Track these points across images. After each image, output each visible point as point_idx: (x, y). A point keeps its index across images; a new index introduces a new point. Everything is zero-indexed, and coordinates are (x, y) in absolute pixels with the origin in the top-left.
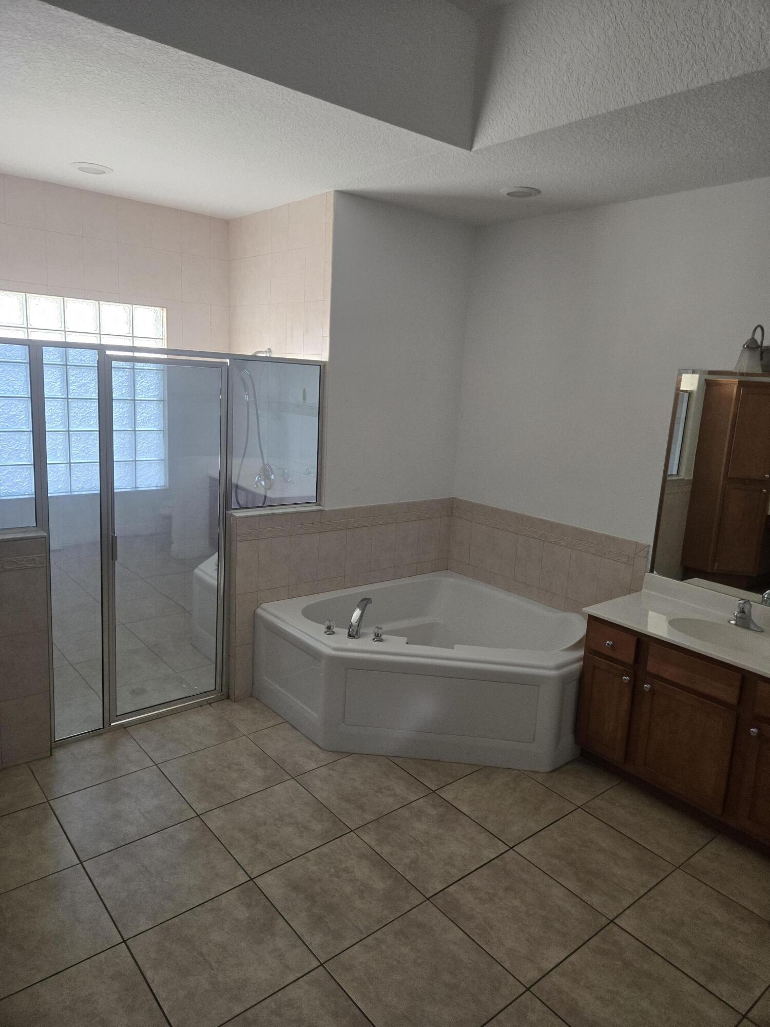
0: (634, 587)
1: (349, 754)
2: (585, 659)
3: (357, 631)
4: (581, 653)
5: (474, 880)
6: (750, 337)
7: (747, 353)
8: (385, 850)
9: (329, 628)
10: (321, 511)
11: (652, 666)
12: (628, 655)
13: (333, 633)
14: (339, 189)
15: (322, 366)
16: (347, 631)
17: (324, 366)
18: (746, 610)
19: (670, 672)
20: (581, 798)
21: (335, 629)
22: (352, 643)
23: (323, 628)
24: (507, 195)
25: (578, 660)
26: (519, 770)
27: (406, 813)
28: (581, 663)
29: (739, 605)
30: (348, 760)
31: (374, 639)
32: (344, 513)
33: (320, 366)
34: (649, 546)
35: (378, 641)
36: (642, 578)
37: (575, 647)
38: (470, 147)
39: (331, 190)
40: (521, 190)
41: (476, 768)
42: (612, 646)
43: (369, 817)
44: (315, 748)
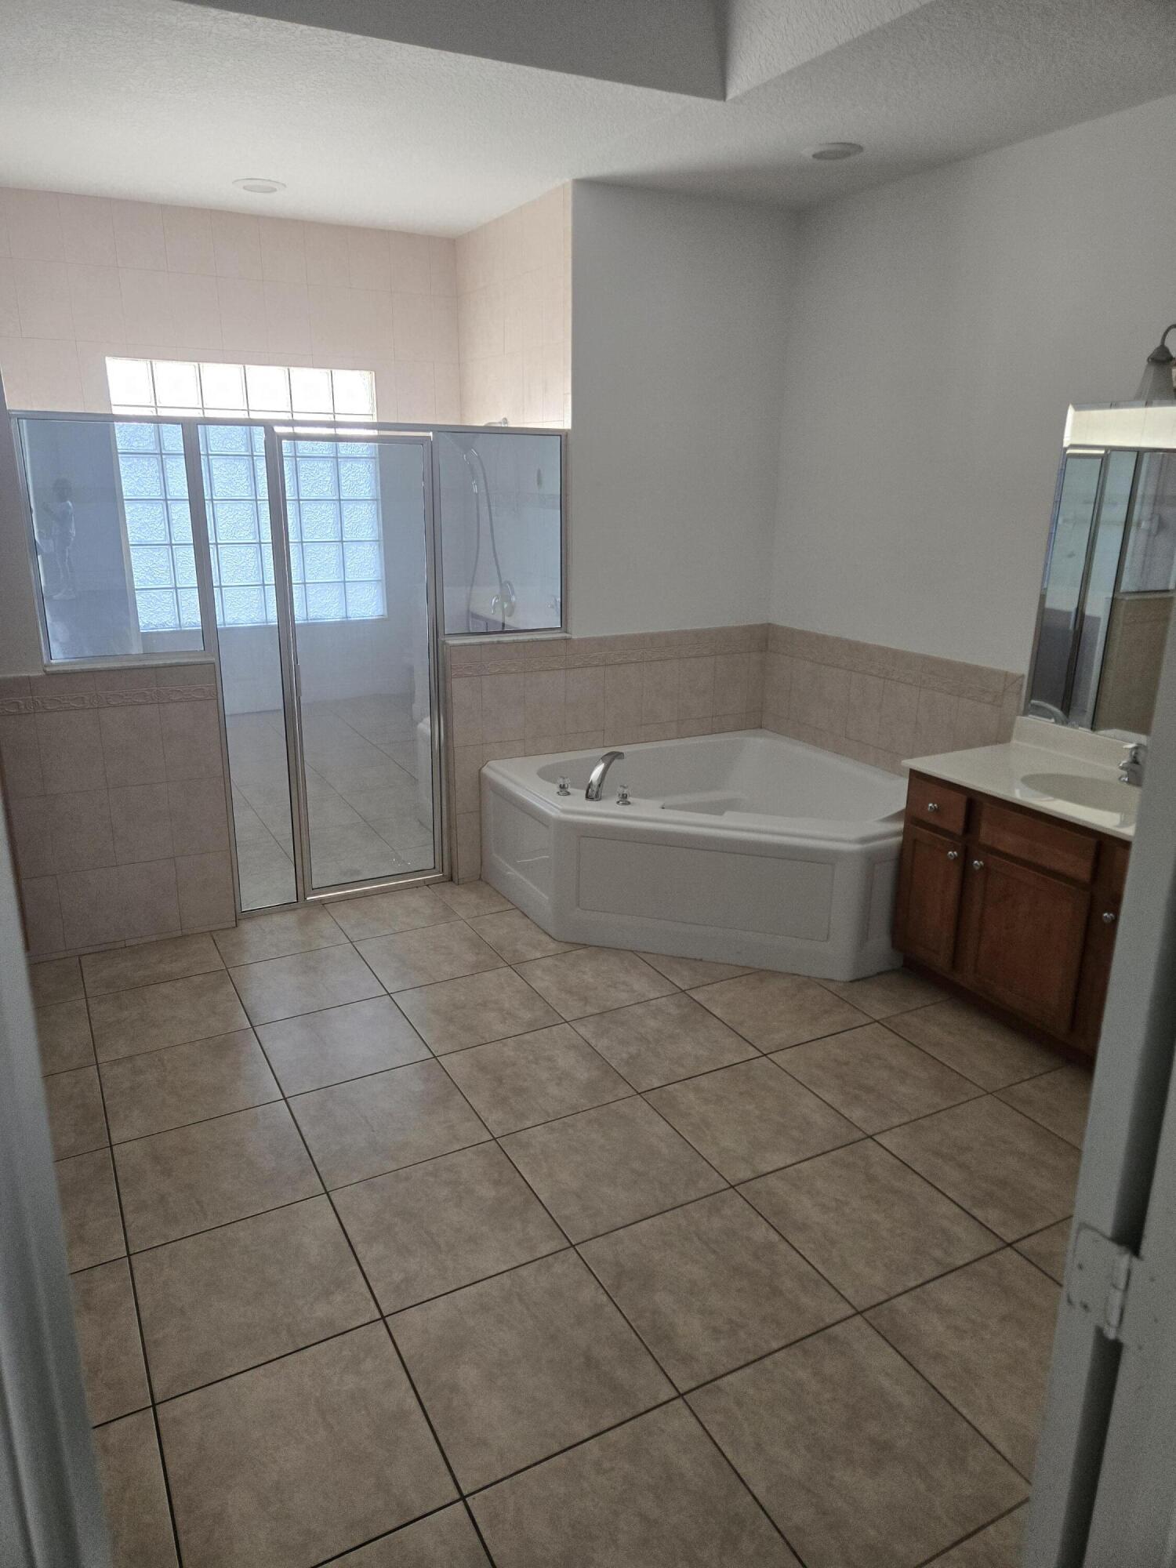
0: (1001, 736)
1: (585, 946)
2: (906, 832)
3: (597, 792)
4: (900, 826)
5: (704, 1082)
6: (1158, 344)
7: (1152, 369)
8: (601, 1044)
9: (562, 787)
10: (566, 639)
11: (986, 833)
12: (955, 822)
13: (568, 794)
14: (579, 176)
15: (561, 435)
16: (585, 792)
17: (567, 436)
18: (1140, 759)
19: (1008, 842)
20: (880, 1011)
21: (570, 790)
22: (592, 806)
23: (556, 788)
24: (811, 157)
25: (896, 834)
26: (809, 977)
27: (639, 1010)
28: (900, 839)
29: (1131, 752)
30: (581, 952)
31: (618, 802)
32: (601, 642)
33: (561, 436)
34: (1023, 676)
35: (623, 804)
36: (1012, 724)
37: (895, 817)
38: (723, 96)
39: (567, 180)
40: (833, 148)
41: (747, 972)
42: (936, 810)
43: (590, 1010)
44: (544, 938)
